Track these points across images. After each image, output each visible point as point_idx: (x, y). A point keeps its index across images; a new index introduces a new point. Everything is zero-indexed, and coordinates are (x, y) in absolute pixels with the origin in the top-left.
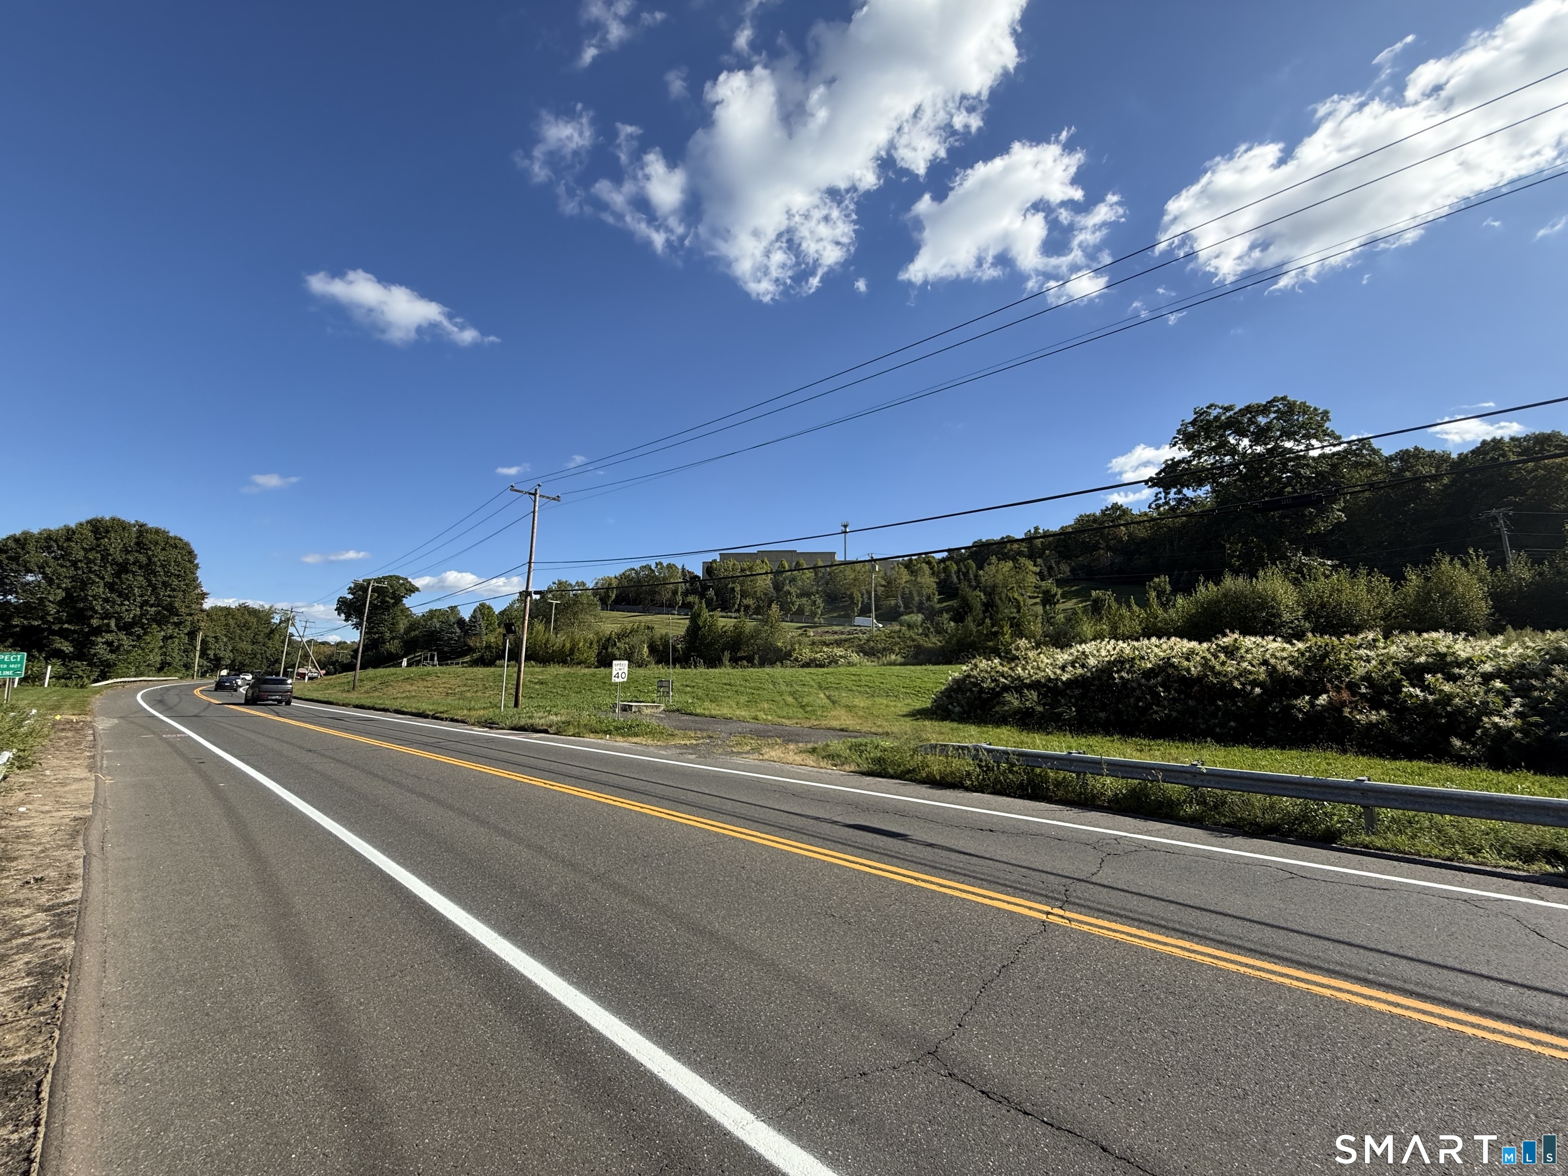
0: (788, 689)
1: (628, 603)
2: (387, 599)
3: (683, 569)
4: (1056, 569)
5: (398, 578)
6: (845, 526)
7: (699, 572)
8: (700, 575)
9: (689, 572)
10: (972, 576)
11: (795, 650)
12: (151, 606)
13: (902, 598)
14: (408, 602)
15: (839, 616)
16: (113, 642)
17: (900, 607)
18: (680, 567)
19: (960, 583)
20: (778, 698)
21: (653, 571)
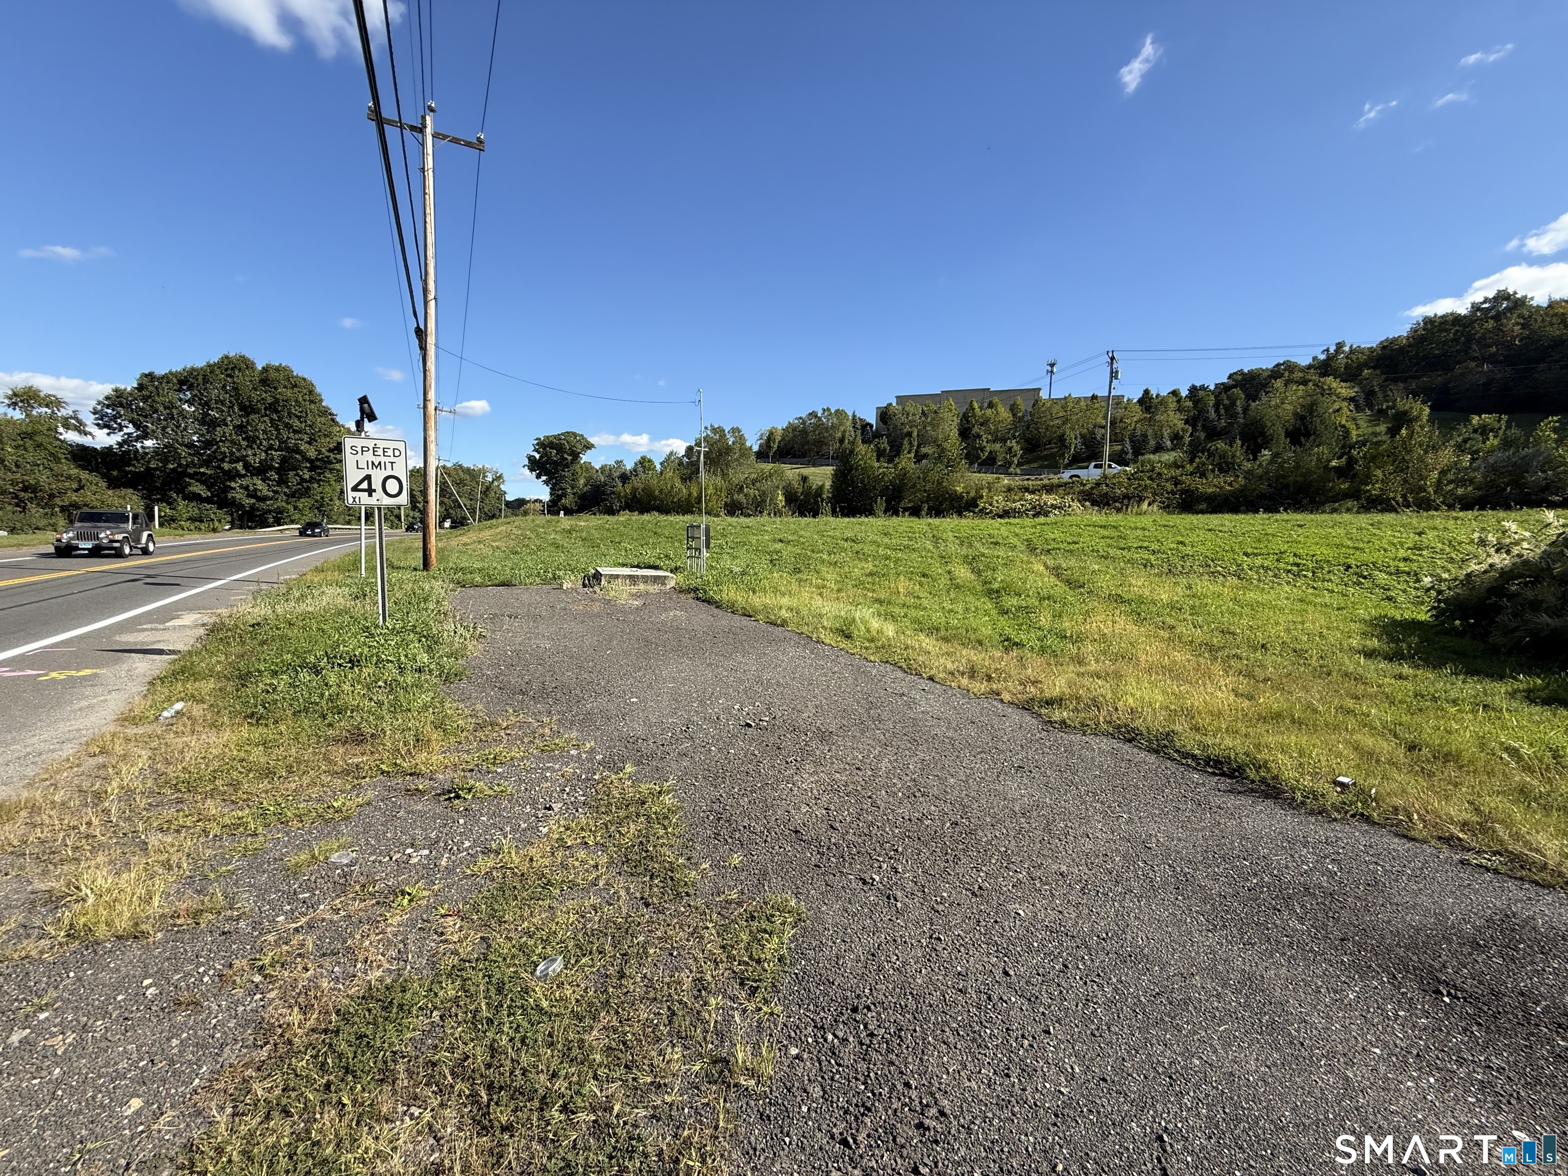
0: (964, 551)
1: (794, 456)
2: (566, 456)
3: (854, 416)
4: (1380, 395)
5: (575, 434)
6: (1052, 365)
7: (872, 419)
8: (873, 422)
9: (861, 420)
10: (1239, 409)
11: (981, 497)
12: (276, 451)
13: (1131, 441)
14: (584, 458)
15: (1041, 467)
16: (248, 486)
17: (1127, 453)
18: (850, 414)
19: (1219, 419)
20: (937, 569)
21: (820, 419)
